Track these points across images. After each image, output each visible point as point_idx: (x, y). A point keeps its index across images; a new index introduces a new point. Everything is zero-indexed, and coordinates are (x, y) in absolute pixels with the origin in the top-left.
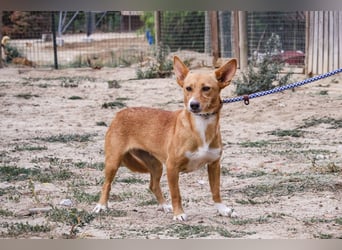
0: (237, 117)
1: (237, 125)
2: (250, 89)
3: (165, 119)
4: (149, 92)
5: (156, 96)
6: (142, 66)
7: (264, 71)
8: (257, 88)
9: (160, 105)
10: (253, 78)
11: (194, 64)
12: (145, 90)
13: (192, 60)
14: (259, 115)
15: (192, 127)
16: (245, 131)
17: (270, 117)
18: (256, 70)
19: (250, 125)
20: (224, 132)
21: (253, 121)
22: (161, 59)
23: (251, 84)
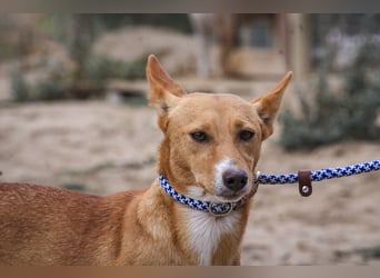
0: (281, 208)
1: (281, 229)
2: (318, 133)
3: (86, 217)
4: (48, 141)
5: (65, 151)
6: (26, 69)
7: (357, 85)
8: (335, 132)
9: (74, 174)
10: (327, 105)
11: (168, 65)
12: (36, 135)
13: (162, 53)
14: (339, 206)
15: (176, 240)
16: (302, 247)
17: (370, 211)
18: (336, 84)
19: (316, 232)
20: (248, 248)
21: (323, 220)
22: (80, 51)
23: (320, 121)
